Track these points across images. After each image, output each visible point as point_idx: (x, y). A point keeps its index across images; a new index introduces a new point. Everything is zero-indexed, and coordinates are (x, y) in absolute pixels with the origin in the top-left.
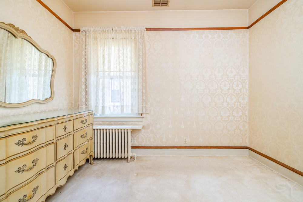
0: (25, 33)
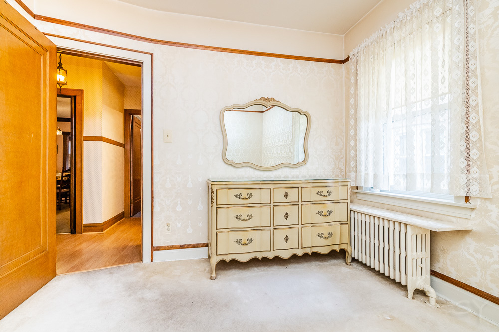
0: (274, 99)
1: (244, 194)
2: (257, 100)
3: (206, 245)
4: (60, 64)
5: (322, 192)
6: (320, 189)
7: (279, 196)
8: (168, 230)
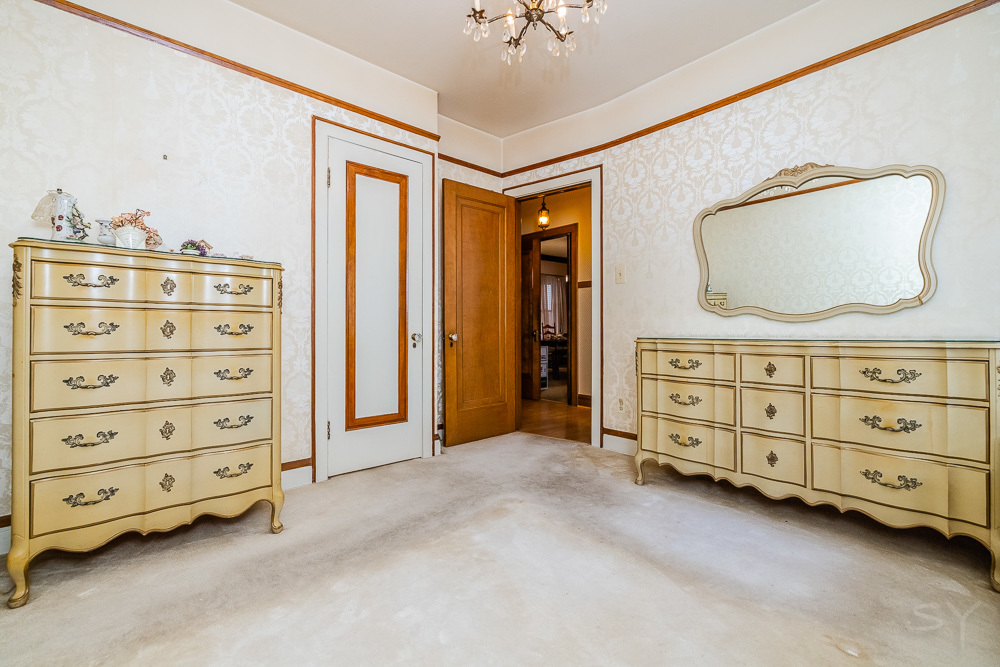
0: (812, 165)
1: (684, 360)
2: (768, 179)
3: (634, 437)
4: (544, 204)
5: (877, 371)
6: (871, 365)
7: (753, 370)
8: (621, 409)
